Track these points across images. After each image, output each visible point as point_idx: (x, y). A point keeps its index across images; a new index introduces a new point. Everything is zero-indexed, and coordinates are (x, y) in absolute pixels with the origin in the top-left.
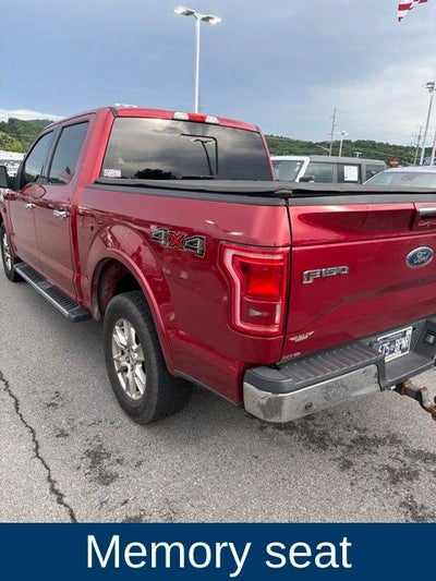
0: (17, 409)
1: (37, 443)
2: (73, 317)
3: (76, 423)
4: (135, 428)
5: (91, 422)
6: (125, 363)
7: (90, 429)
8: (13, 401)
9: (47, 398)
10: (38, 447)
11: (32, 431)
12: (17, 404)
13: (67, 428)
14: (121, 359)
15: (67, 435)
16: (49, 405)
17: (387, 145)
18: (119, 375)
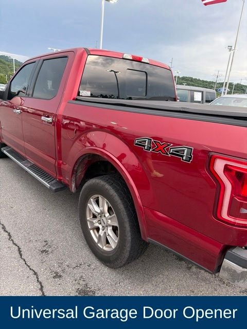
0: (21, 255)
1: (41, 283)
2: (54, 188)
3: (64, 266)
4: (106, 270)
5: (74, 265)
6: (97, 225)
7: (75, 271)
8: (17, 248)
9: (39, 246)
10: (42, 287)
11: (35, 273)
12: (20, 251)
13: (59, 270)
14: (94, 221)
15: (60, 276)
16: (43, 252)
17: (199, 80)
18: (91, 231)
